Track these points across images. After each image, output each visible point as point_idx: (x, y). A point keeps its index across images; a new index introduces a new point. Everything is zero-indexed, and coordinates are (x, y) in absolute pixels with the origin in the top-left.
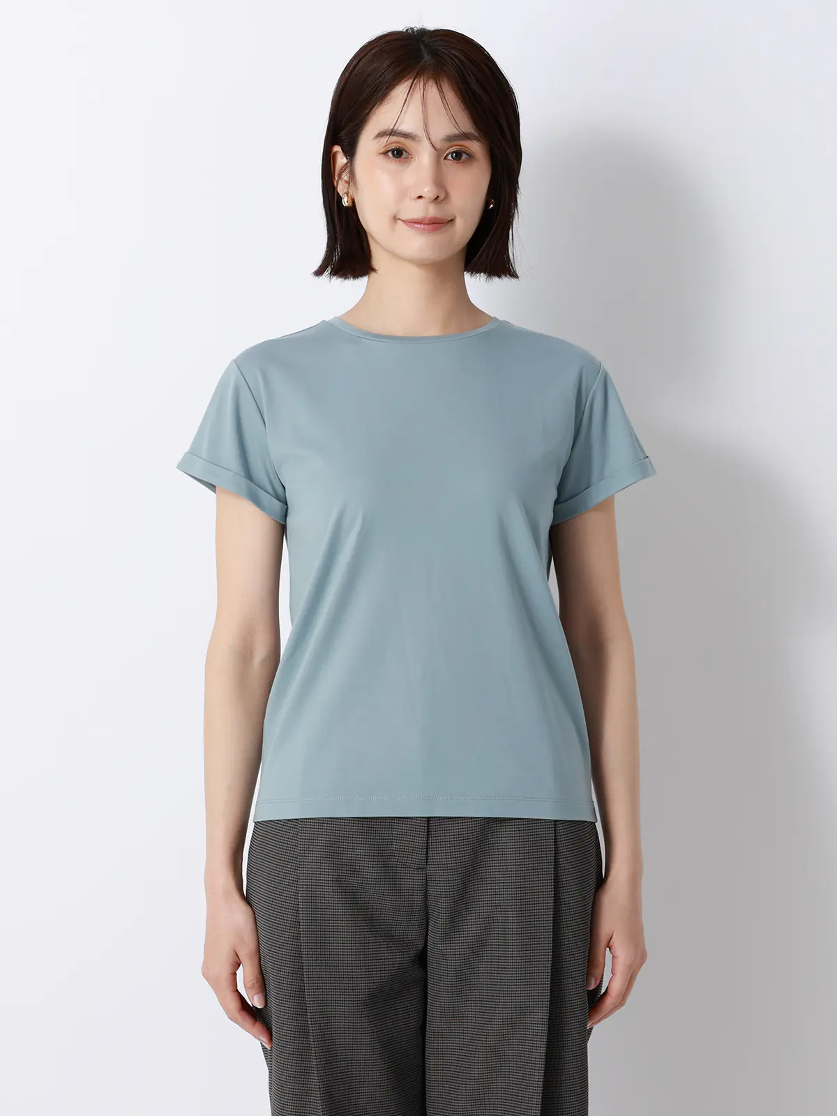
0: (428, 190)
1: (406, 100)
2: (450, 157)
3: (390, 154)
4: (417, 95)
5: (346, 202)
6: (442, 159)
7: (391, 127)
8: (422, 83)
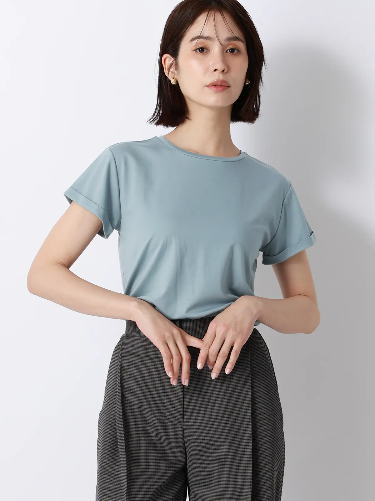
0: (220, 66)
1: (206, 21)
2: (228, 51)
3: (198, 50)
4: (211, 19)
5: (173, 82)
6: (225, 52)
7: (199, 34)
8: (213, 13)
